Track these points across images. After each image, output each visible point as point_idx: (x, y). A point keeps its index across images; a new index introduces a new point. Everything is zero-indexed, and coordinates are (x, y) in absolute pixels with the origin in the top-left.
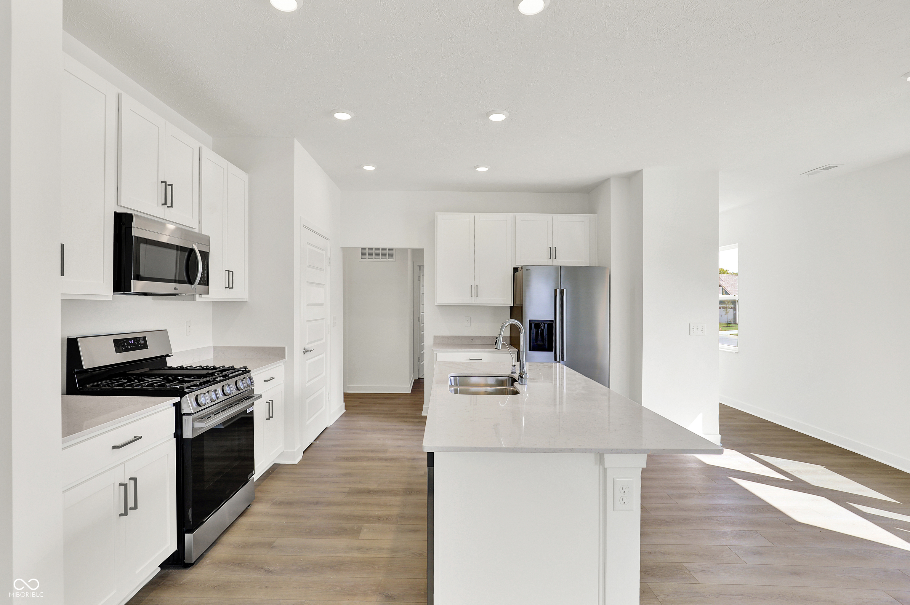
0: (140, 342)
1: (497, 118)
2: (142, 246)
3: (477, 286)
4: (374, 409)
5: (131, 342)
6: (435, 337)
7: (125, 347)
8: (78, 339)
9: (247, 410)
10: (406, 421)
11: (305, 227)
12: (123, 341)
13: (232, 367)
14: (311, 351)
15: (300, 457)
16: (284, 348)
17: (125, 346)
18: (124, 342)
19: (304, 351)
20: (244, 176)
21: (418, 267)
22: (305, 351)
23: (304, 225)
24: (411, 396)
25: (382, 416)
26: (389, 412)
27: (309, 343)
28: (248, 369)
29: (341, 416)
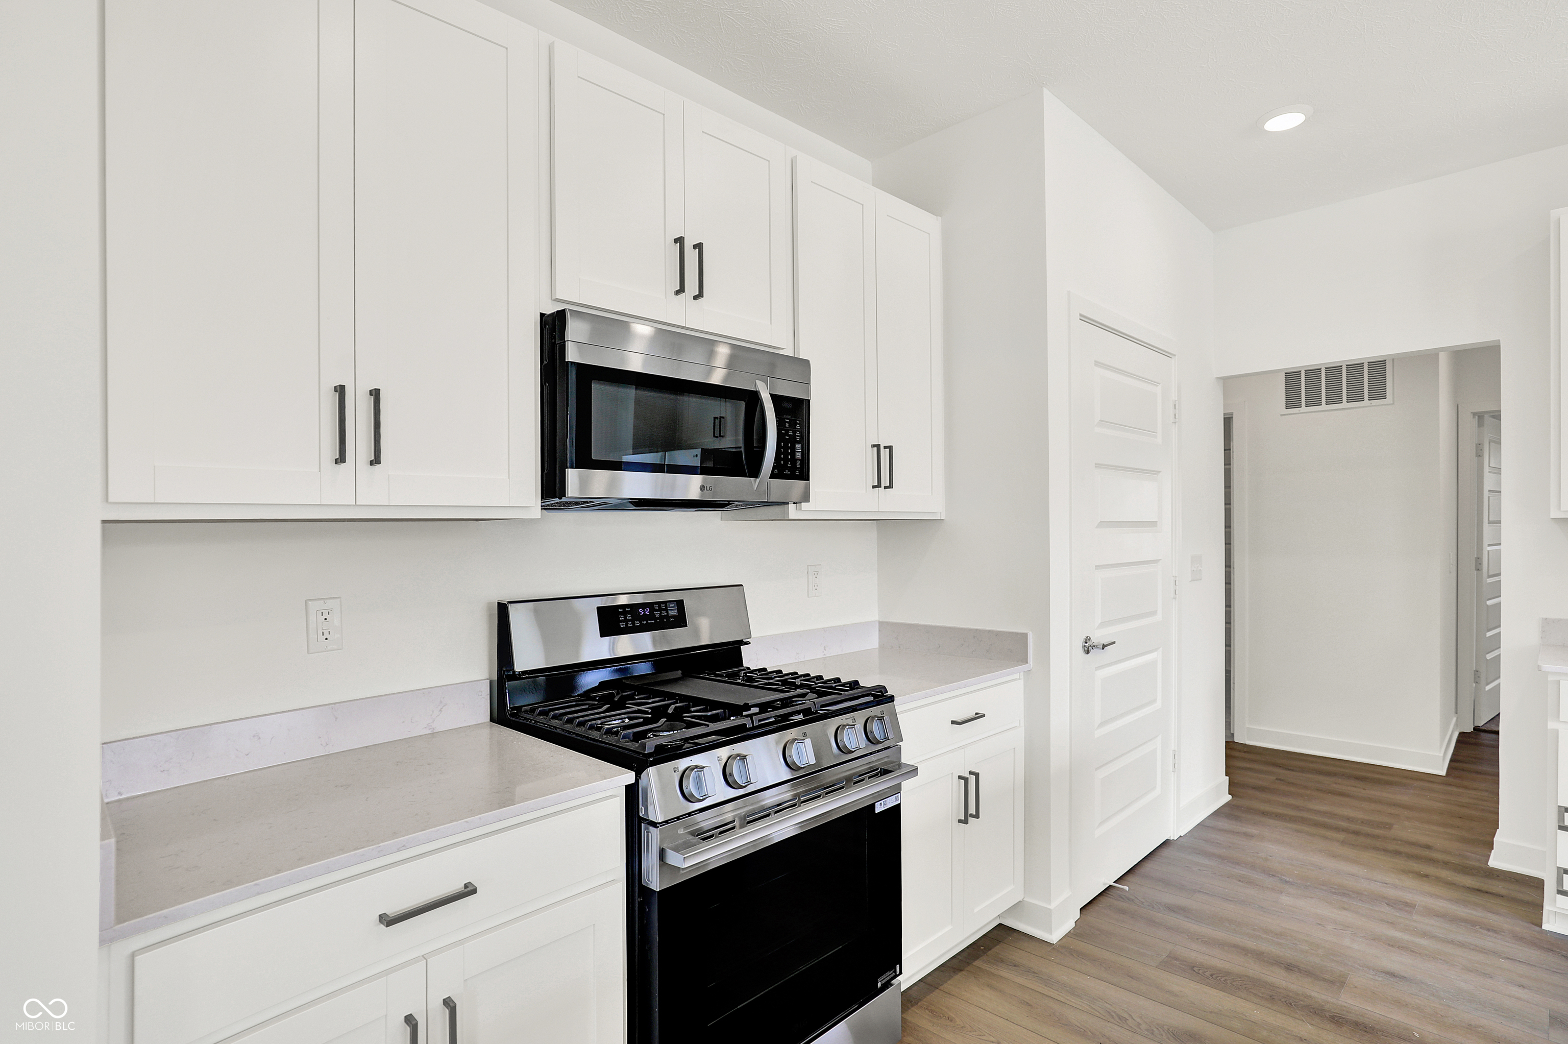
0: (667, 612)
2: (597, 389)
5: (644, 612)
7: (627, 624)
8: (509, 606)
9: (876, 804)
10: (1427, 876)
11: (1084, 319)
12: (624, 610)
13: (854, 684)
14: (1104, 646)
15: (1070, 925)
16: (1025, 636)
17: (626, 621)
18: (624, 613)
19: (1087, 645)
20: (930, 223)
21: (1474, 417)
22: (1088, 648)
23: (1081, 315)
27: (1103, 625)
28: (890, 693)
29: (1217, 813)
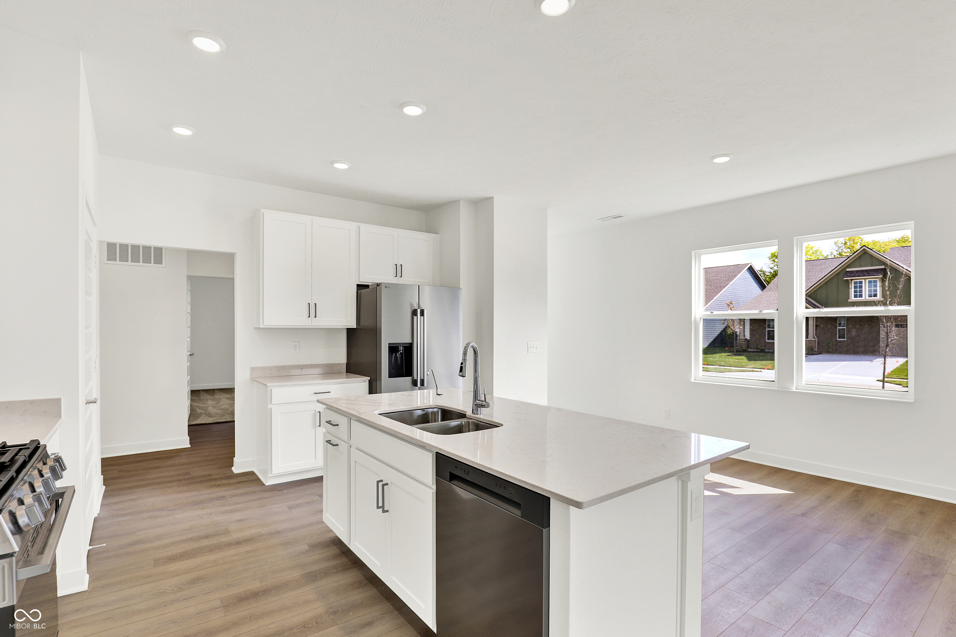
1: (412, 111)
3: (316, 304)
4: (152, 476)
6: (253, 369)
16: (60, 399)
19: (87, 401)
24: (192, 450)
25: (175, 484)
26: (181, 477)
